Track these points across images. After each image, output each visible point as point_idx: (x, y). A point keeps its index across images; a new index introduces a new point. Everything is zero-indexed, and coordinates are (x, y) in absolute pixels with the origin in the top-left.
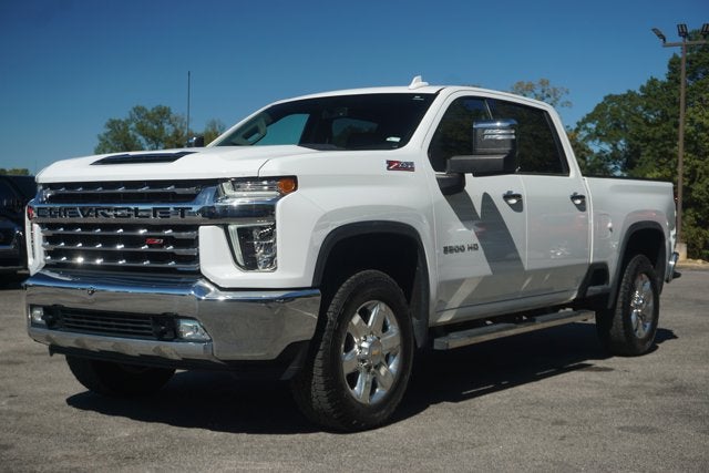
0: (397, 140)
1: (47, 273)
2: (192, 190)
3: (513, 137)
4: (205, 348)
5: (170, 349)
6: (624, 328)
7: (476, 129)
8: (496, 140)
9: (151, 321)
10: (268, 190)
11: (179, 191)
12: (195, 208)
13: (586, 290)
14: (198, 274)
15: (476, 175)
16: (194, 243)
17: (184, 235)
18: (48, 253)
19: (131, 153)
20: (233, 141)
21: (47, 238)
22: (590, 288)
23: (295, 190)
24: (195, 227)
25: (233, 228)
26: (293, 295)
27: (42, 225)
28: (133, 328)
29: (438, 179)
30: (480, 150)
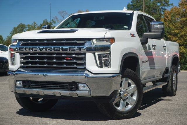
0: (127, 27)
1: (21, 70)
2: (83, 42)
3: (163, 27)
4: (88, 92)
5: (75, 93)
6: (171, 87)
7: (151, 24)
8: (158, 28)
9: (68, 84)
10: (106, 42)
11: (78, 42)
12: (85, 48)
13: (164, 76)
14: (85, 69)
15: (152, 38)
16: (84, 59)
17: (80, 56)
18: (22, 63)
19: (50, 30)
20: (63, 26)
21: (21, 58)
22: (165, 75)
23: (114, 42)
24: (85, 54)
25: (96, 54)
26: (115, 75)
27: (20, 54)
28: (59, 87)
29: (140, 40)
30: (152, 31)
